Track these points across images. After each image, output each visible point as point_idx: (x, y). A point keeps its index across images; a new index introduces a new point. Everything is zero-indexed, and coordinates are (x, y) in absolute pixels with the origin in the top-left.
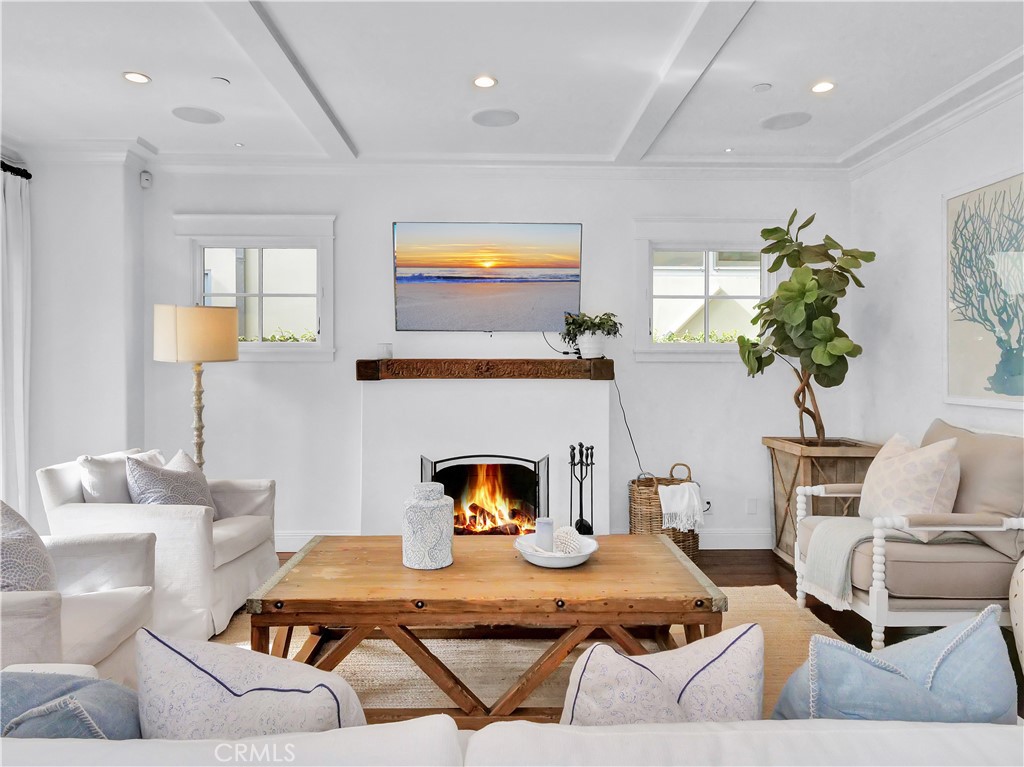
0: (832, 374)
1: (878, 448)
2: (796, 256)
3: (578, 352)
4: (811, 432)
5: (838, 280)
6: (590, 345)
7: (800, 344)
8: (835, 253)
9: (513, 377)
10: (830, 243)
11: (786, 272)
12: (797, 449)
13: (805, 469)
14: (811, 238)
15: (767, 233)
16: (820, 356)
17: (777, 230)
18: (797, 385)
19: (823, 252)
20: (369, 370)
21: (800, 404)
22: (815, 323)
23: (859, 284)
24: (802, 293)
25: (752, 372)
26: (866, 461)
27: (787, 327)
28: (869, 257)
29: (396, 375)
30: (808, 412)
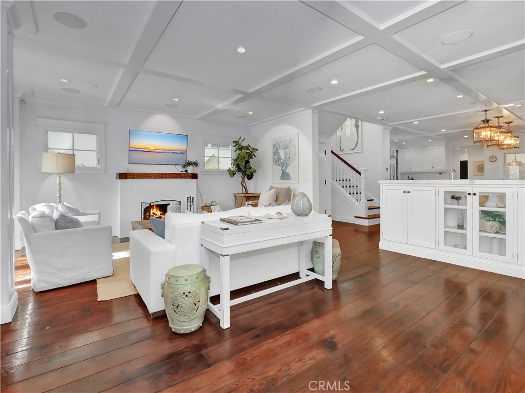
0: (250, 177)
1: (260, 194)
2: (241, 148)
3: (186, 171)
4: (244, 192)
5: (251, 155)
6: (190, 170)
7: (243, 170)
8: (250, 149)
9: (170, 178)
10: (249, 146)
11: (238, 152)
12: (243, 195)
13: (244, 199)
14: (244, 144)
15: (234, 142)
16: (248, 173)
17: (236, 141)
18: (241, 180)
19: (247, 148)
20: (123, 176)
21: (242, 185)
22: (247, 165)
23: (255, 156)
24: (244, 158)
25: (232, 177)
26: (259, 197)
27: (240, 166)
28: (257, 150)
29: (133, 178)
30: (244, 186)
